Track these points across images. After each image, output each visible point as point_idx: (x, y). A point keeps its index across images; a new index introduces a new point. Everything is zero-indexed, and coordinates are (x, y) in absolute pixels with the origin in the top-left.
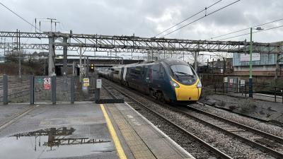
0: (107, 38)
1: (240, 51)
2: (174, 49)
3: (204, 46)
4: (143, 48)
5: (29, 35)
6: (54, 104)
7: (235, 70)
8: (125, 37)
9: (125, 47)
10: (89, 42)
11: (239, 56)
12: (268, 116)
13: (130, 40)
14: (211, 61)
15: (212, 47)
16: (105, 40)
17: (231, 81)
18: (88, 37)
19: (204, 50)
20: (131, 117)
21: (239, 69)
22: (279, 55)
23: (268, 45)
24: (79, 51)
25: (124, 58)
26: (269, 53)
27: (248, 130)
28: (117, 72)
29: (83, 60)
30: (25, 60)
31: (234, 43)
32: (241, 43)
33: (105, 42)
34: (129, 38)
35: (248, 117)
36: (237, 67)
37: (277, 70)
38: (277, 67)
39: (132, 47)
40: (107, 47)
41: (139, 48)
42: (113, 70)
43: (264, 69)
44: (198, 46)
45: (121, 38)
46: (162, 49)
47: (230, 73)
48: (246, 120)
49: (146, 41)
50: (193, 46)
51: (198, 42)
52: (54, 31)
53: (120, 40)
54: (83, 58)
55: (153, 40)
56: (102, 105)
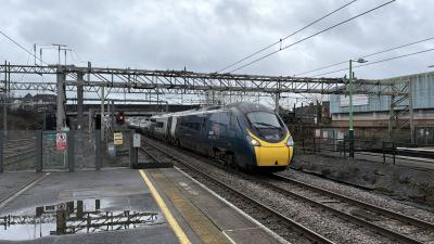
0: (145, 73)
1: (338, 92)
2: (244, 89)
3: (287, 84)
4: (198, 88)
5: (24, 69)
6: (72, 171)
7: (334, 118)
8: (173, 72)
9: (172, 86)
10: (117, 79)
11: (338, 98)
12: (374, 182)
13: (180, 77)
14: (298, 105)
15: (299, 86)
16: (142, 77)
17: (325, 134)
18: (117, 72)
19: (288, 91)
20: (184, 184)
21: (339, 118)
22: (393, 97)
23: (378, 83)
24: (100, 92)
25: (170, 103)
26: (379, 94)
27: (343, 200)
28: (161, 125)
29: (106, 106)
30: (12, 107)
31: (329, 81)
32: (340, 81)
33: (142, 79)
34: (178, 74)
35: (348, 184)
36: (336, 114)
37: (392, 119)
38: (392, 113)
39: (182, 87)
40: (144, 86)
41: (193, 88)
42: (153, 120)
43: (374, 117)
44: (280, 85)
45: (166, 74)
46: (227, 89)
47: (327, 123)
48: (343, 188)
49: (203, 77)
50: (272, 85)
51: (279, 80)
52: (63, 63)
53: (165, 76)
54: (106, 102)
55: (214, 76)
56: (141, 171)
